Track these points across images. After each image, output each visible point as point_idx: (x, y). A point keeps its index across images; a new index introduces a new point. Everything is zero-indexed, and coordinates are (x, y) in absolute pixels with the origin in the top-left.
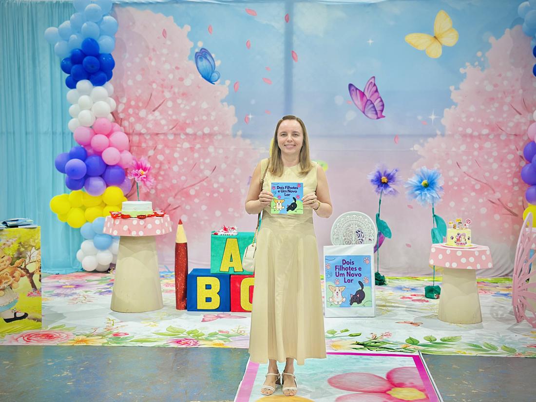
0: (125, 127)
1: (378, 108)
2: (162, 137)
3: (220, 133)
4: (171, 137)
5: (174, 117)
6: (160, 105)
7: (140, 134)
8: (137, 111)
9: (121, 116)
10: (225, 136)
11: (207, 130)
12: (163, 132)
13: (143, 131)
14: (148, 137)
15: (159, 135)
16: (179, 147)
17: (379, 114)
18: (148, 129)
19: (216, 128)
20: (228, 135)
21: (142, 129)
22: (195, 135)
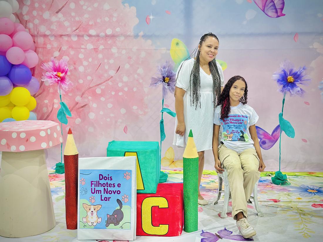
0: (29, 30)
1: (278, 6)
2: (66, 38)
3: (122, 35)
4: (75, 39)
5: (77, 19)
6: (63, 7)
7: (45, 36)
8: (40, 13)
9: (26, 18)
10: (127, 37)
11: (109, 32)
12: (67, 33)
13: (48, 33)
14: (52, 39)
15: (62, 37)
16: (82, 48)
17: (279, 12)
18: (51, 30)
19: (118, 30)
20: (129, 36)
21: (45, 31)
22: (98, 36)
